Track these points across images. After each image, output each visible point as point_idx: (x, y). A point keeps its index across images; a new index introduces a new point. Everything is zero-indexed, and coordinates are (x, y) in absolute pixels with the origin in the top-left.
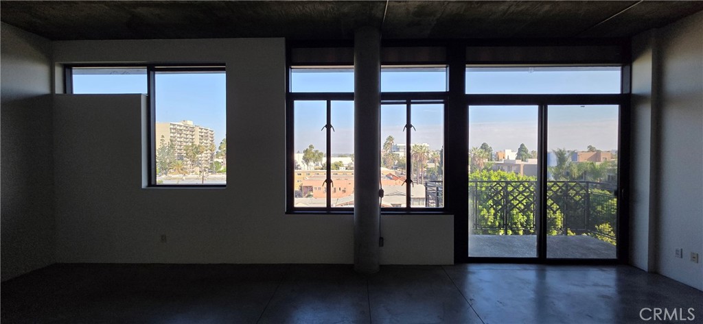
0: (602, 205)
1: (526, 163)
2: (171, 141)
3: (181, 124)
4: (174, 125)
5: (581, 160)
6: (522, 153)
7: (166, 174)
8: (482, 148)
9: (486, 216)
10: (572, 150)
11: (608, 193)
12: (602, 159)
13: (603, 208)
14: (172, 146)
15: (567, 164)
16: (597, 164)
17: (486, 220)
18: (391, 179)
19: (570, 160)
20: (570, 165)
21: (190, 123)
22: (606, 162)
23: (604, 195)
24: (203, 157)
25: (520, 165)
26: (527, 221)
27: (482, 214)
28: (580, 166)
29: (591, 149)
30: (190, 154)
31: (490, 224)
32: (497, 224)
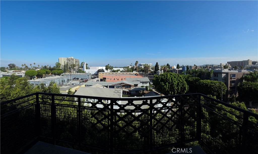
0: (198, 82)
1: (179, 69)
2: (67, 63)
3: (70, 58)
4: (68, 58)
5: (192, 68)
6: (178, 66)
7: (65, 73)
8: (167, 65)
9: (166, 88)
10: (190, 65)
11: (199, 78)
12: (197, 68)
13: (198, 83)
14: (67, 65)
15: (189, 70)
16: (197, 69)
17: (166, 89)
18: (136, 75)
19: (190, 68)
20: (190, 70)
21: (72, 58)
22: (198, 69)
23: (198, 79)
24: (76, 68)
25: (177, 70)
26: (178, 89)
27: (165, 87)
28: (192, 70)
29: (195, 65)
30: (72, 67)
31: (167, 90)
32: (169, 90)
